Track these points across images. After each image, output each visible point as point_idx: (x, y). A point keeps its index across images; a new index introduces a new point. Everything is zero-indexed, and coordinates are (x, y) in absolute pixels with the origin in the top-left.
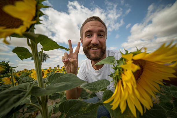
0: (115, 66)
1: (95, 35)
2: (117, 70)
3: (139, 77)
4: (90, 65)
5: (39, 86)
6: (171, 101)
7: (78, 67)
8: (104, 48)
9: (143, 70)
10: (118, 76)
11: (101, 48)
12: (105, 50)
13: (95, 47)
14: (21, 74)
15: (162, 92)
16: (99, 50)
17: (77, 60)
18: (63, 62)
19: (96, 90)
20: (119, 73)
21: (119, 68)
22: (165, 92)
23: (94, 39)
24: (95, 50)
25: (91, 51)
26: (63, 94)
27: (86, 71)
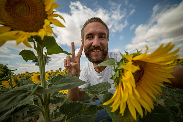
0: (116, 68)
1: (96, 37)
2: (118, 72)
3: (140, 79)
4: (92, 67)
5: (42, 86)
6: (177, 105)
7: (80, 70)
8: (106, 50)
9: (144, 72)
10: (118, 77)
11: (103, 50)
12: (107, 52)
13: (96, 50)
14: (22, 77)
15: (168, 96)
16: (100, 53)
17: (79, 63)
18: (65, 67)
19: (96, 93)
20: (119, 75)
21: (119, 70)
22: (170, 96)
23: (95, 42)
24: (96, 52)
25: (93, 53)
26: (64, 98)
27: (88, 74)
